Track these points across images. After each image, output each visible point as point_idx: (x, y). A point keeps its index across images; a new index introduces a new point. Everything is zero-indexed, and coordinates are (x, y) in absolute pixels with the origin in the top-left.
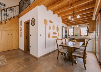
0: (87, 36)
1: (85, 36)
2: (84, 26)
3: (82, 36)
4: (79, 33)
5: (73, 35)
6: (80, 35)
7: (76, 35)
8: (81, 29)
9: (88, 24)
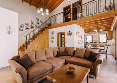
0: (106, 42)
1: (104, 42)
2: (103, 33)
3: (101, 42)
4: (98, 40)
5: (91, 41)
6: (99, 42)
7: (95, 42)
8: (100, 36)
9: (108, 31)
